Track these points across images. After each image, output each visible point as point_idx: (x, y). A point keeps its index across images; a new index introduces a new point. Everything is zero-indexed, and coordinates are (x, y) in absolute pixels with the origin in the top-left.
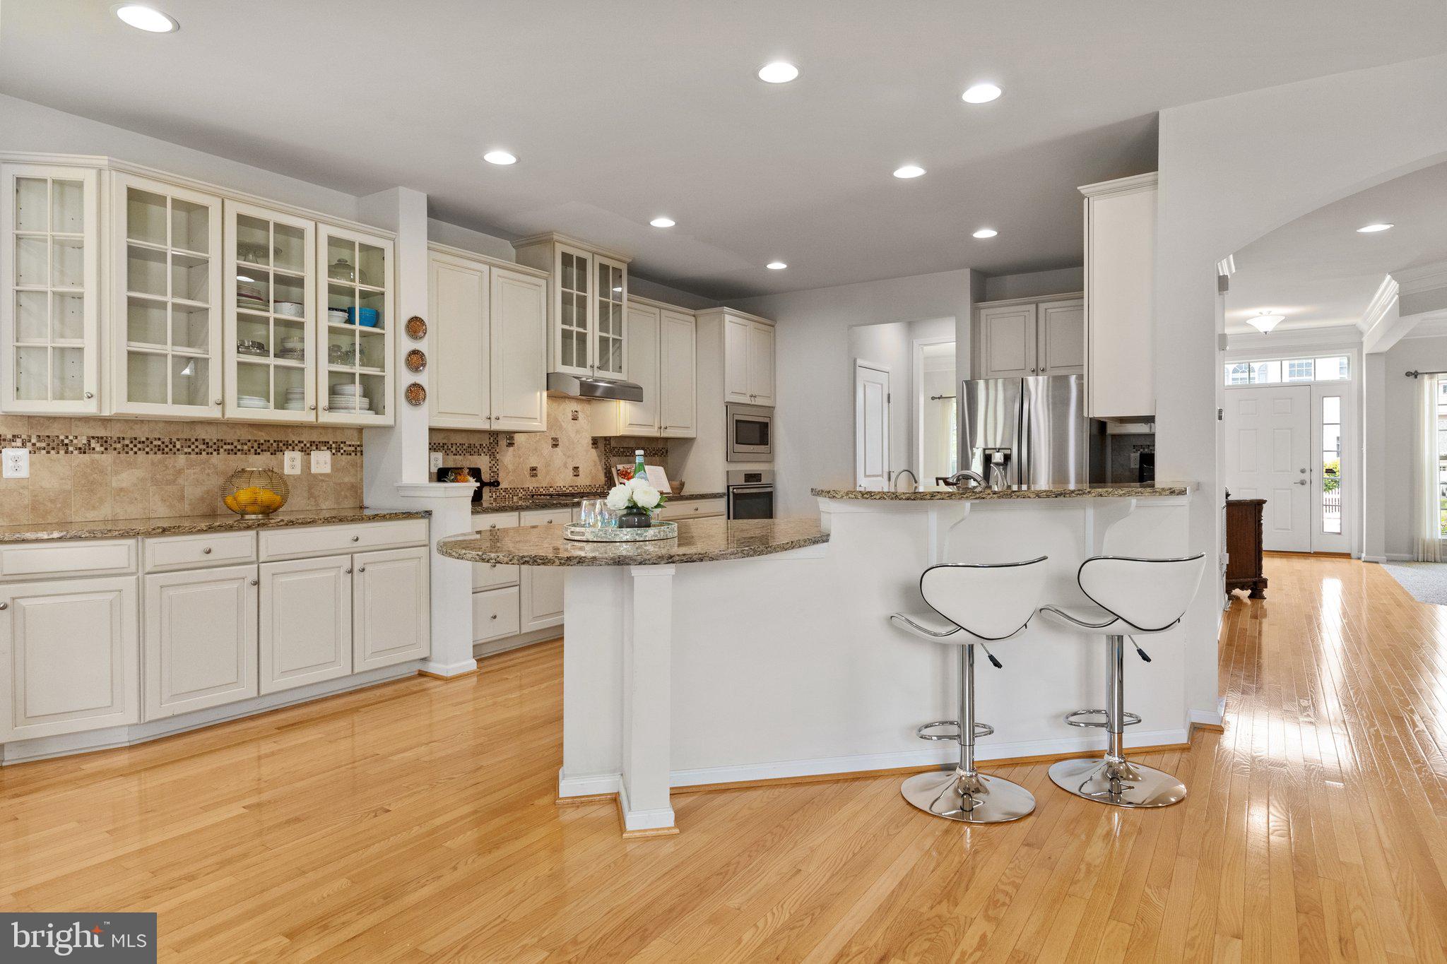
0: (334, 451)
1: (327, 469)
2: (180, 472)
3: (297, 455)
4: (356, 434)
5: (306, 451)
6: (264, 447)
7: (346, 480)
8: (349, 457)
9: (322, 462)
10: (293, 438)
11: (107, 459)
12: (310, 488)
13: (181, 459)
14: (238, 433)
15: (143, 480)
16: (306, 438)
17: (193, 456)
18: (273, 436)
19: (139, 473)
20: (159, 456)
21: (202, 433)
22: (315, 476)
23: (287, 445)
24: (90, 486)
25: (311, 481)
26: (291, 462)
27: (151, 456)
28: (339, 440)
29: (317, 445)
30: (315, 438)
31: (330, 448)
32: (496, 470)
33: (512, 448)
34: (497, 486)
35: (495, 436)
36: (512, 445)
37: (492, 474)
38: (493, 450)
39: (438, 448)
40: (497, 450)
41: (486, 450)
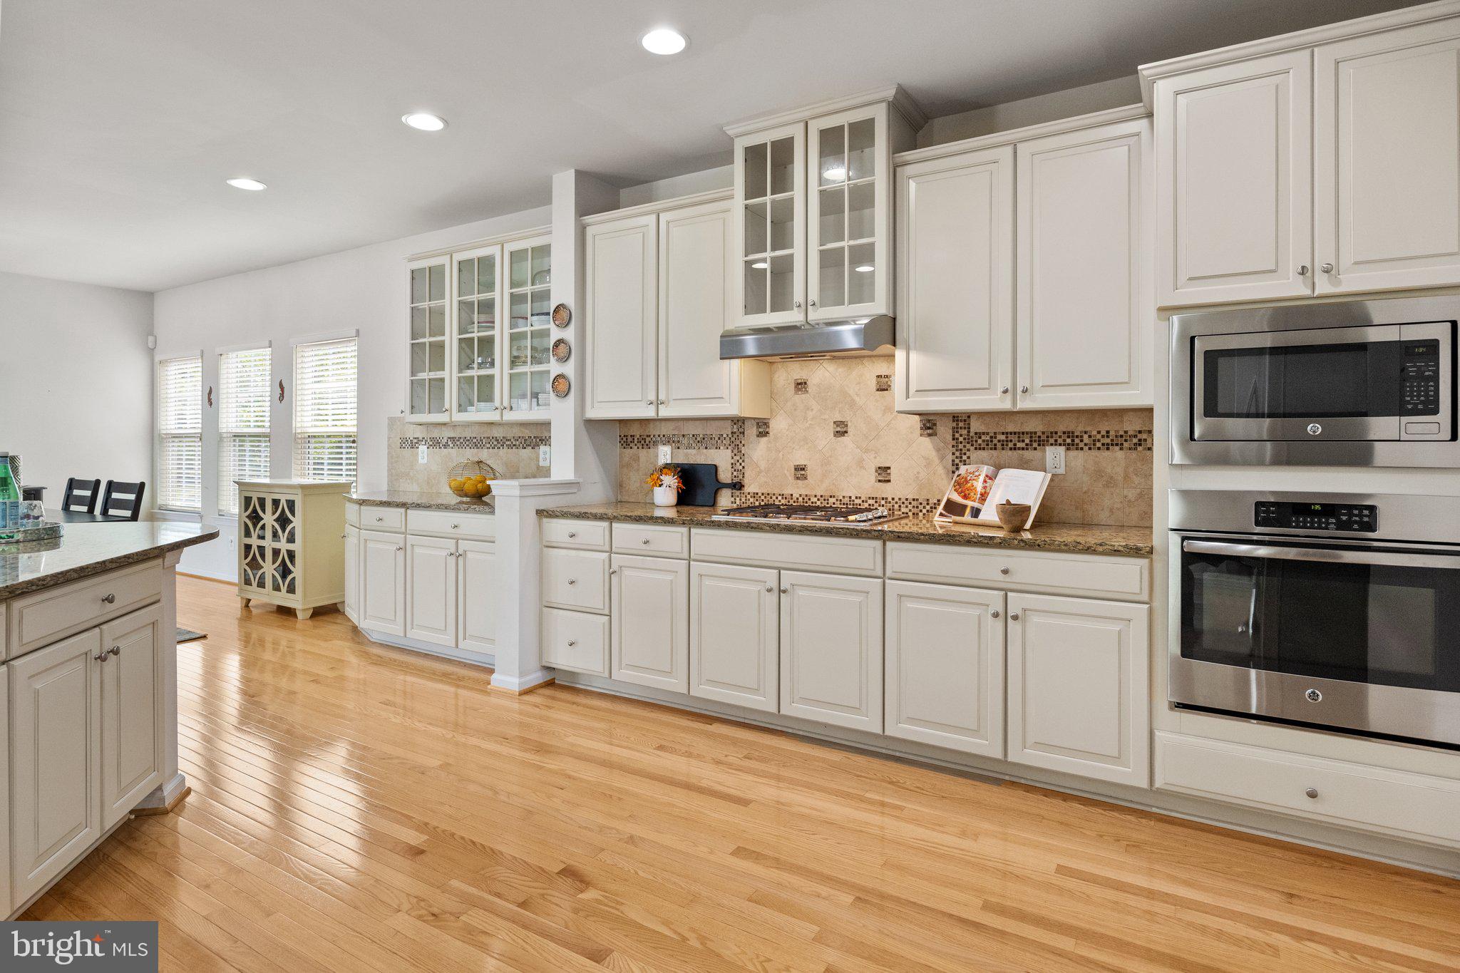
3: (547, 449)
6: (528, 442)
11: (455, 452)
18: (533, 433)
20: (476, 450)
26: (543, 456)
27: (472, 450)
32: (741, 468)
33: (764, 440)
34: (740, 489)
35: (740, 423)
36: (766, 434)
37: (735, 473)
38: (738, 442)
39: (668, 441)
40: (743, 442)
41: (727, 442)
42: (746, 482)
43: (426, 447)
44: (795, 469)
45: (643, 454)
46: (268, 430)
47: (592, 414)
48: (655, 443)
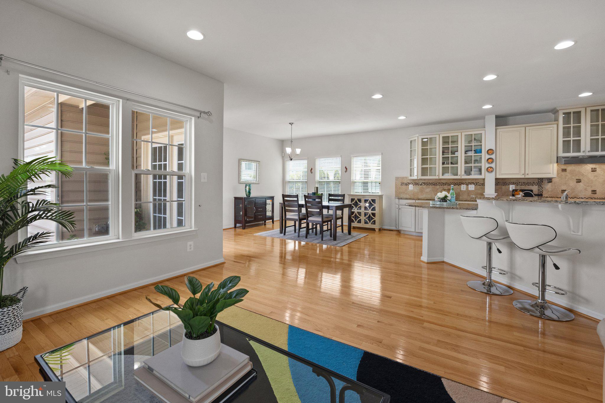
0: (475, 185)
1: (473, 189)
2: (438, 189)
3: (465, 186)
4: (482, 180)
5: (467, 185)
6: (456, 184)
7: (479, 192)
8: (480, 186)
9: (472, 187)
10: (463, 182)
11: (425, 186)
12: (468, 194)
13: (438, 187)
14: (450, 181)
15: (431, 190)
16: (467, 182)
17: (441, 186)
18: (459, 181)
19: (430, 189)
20: (434, 186)
21: (443, 181)
22: (470, 191)
23: (462, 183)
24: (422, 191)
25: (469, 192)
26: (463, 187)
27: (432, 186)
28: (477, 182)
29: (471, 183)
30: (470, 181)
31: (474, 184)
32: (541, 190)
33: (551, 183)
34: (542, 196)
35: (541, 179)
36: (551, 182)
37: (539, 192)
38: (540, 184)
39: (513, 184)
40: (542, 184)
41: (536, 184)
42: (543, 194)
43: (412, 185)
44: (562, 191)
45: (503, 187)
46: (340, 180)
47: (498, 177)
48: (509, 185)
